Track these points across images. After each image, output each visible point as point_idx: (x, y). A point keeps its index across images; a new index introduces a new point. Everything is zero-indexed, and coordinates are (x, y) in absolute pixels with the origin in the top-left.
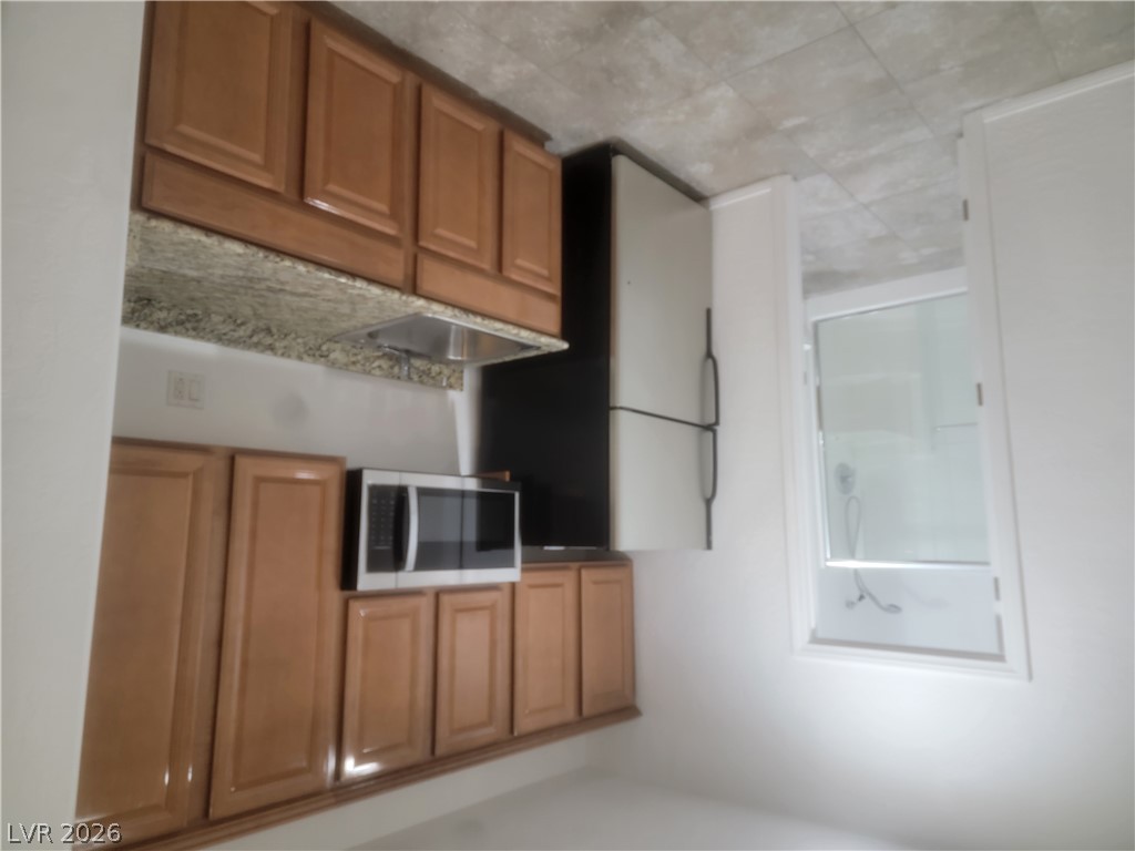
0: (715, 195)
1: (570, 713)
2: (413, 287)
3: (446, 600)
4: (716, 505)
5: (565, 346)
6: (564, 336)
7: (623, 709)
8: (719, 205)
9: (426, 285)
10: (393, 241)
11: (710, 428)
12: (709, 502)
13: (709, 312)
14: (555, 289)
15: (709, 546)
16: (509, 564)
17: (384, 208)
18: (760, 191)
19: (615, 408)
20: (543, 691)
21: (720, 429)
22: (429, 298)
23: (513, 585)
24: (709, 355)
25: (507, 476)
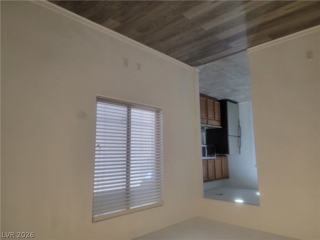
0: (239, 102)
1: (221, 177)
2: (207, 124)
3: (208, 161)
4: (241, 148)
5: (221, 127)
6: (221, 126)
7: (227, 177)
8: (239, 104)
9: (209, 123)
10: (205, 118)
11: (239, 137)
12: (240, 147)
13: (239, 120)
14: (220, 120)
15: (240, 154)
16: (214, 156)
17: (204, 115)
18: (246, 102)
19: (229, 136)
20: (218, 174)
21: (241, 137)
22: (209, 125)
23: (214, 159)
24: (239, 126)
25: (213, 144)
